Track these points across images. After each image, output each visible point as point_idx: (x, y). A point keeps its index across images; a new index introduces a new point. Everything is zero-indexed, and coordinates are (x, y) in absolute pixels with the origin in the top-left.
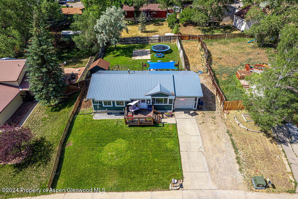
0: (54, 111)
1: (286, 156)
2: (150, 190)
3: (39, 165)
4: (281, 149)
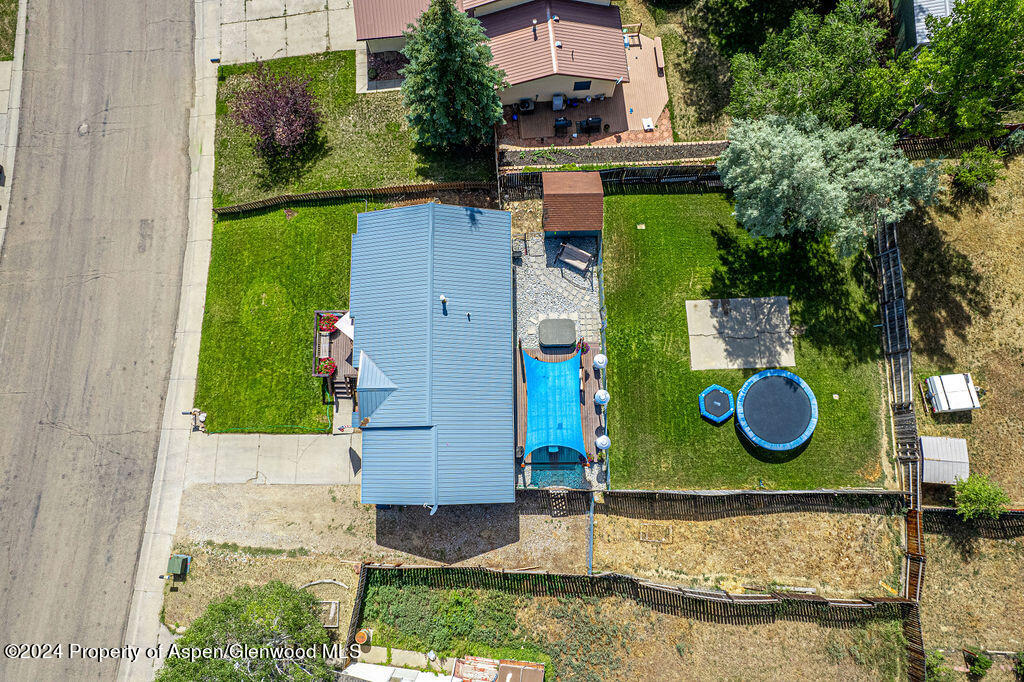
2: (198, 376)
3: (262, 176)
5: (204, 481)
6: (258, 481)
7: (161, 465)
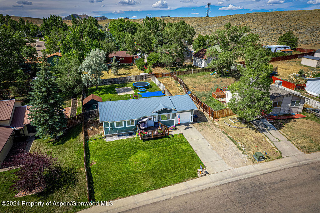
0: (57, 145)
1: (268, 139)
2: (183, 182)
3: (68, 188)
4: (264, 135)
5: (225, 163)
6: (211, 147)
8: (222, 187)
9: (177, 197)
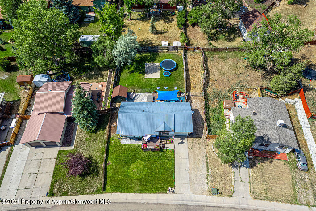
1: (234, 176)
3: (94, 176)
4: (233, 171)
5: (189, 187)
6: (188, 169)
7: (185, 203)
8: (176, 206)
9: (149, 203)
